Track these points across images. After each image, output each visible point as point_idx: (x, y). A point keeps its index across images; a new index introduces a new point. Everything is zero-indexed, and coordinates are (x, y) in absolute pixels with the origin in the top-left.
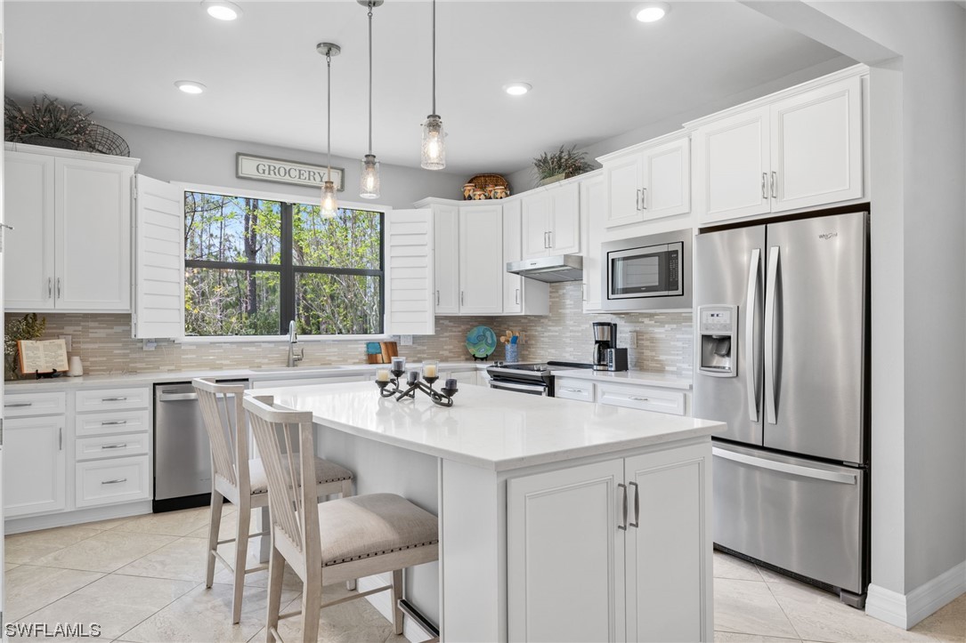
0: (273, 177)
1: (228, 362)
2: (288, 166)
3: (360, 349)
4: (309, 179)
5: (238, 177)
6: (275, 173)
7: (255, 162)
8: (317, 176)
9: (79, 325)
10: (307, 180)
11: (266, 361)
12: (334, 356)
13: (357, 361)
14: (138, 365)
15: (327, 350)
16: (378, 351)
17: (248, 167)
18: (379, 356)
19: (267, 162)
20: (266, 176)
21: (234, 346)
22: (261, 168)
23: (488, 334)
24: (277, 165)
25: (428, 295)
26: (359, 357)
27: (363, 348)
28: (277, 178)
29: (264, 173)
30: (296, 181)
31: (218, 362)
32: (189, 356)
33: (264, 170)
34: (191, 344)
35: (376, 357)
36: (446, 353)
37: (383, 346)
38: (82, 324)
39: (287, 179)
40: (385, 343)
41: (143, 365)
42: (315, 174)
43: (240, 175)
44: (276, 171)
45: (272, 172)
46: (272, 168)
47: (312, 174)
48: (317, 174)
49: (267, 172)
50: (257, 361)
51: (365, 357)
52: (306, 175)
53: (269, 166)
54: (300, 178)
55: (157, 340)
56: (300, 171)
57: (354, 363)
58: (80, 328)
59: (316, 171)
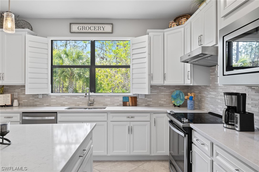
0: (84, 31)
1: (67, 103)
2: (90, 26)
3: (120, 100)
4: (98, 30)
5: (71, 32)
6: (85, 29)
7: (77, 26)
8: (102, 29)
9: (20, 89)
10: (97, 30)
11: (81, 103)
12: (108, 102)
13: (119, 104)
14: (37, 103)
15: (106, 99)
16: (128, 100)
17: (75, 28)
18: (128, 103)
19: (81, 25)
20: (81, 31)
21: (69, 97)
22: (79, 28)
23: (181, 94)
24: (86, 26)
25: (146, 76)
26: (120, 103)
27: (121, 99)
28: (86, 31)
29: (81, 30)
30: (93, 31)
31: (63, 103)
32: (53, 100)
33: (81, 29)
34: (54, 96)
35: (126, 103)
36: (162, 102)
37: (130, 99)
38: (21, 88)
39: (90, 31)
40: (131, 97)
41: (39, 103)
42: (101, 27)
43: (72, 31)
44: (85, 28)
45: (84, 29)
46: (84, 27)
47: (99, 27)
48: (102, 27)
49: (82, 29)
50: (78, 103)
51: (122, 103)
52: (97, 28)
53: (83, 27)
54: (95, 30)
55: (43, 95)
56: (95, 27)
57: (118, 106)
58: (20, 90)
59: (101, 26)
